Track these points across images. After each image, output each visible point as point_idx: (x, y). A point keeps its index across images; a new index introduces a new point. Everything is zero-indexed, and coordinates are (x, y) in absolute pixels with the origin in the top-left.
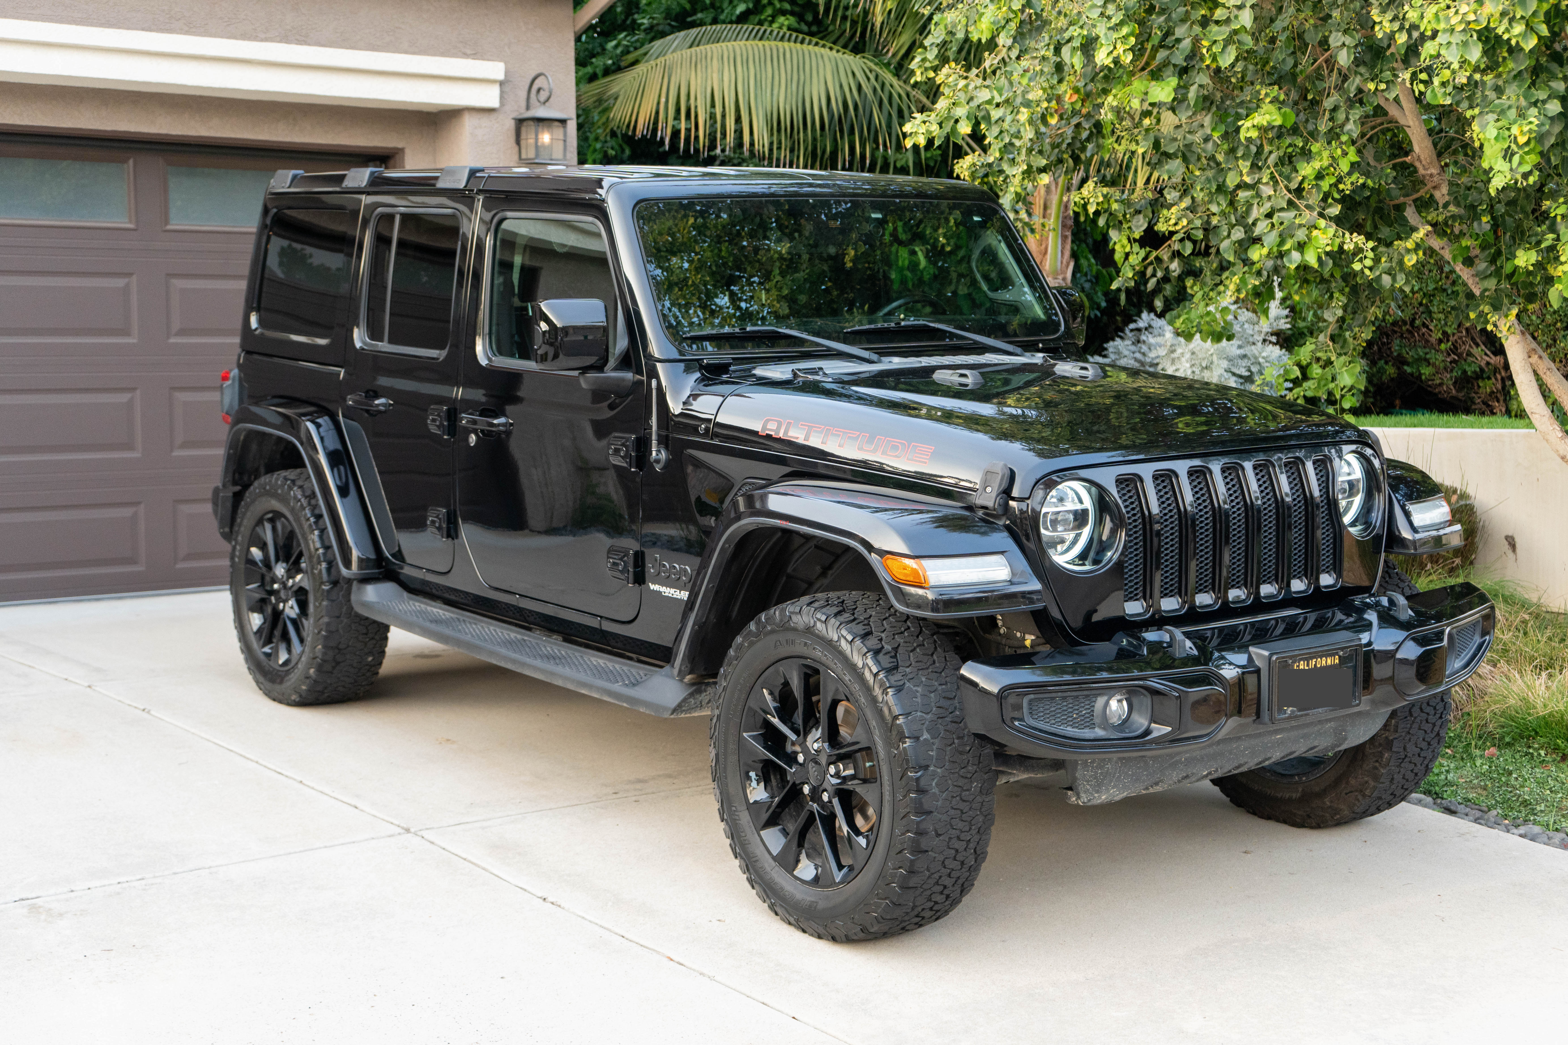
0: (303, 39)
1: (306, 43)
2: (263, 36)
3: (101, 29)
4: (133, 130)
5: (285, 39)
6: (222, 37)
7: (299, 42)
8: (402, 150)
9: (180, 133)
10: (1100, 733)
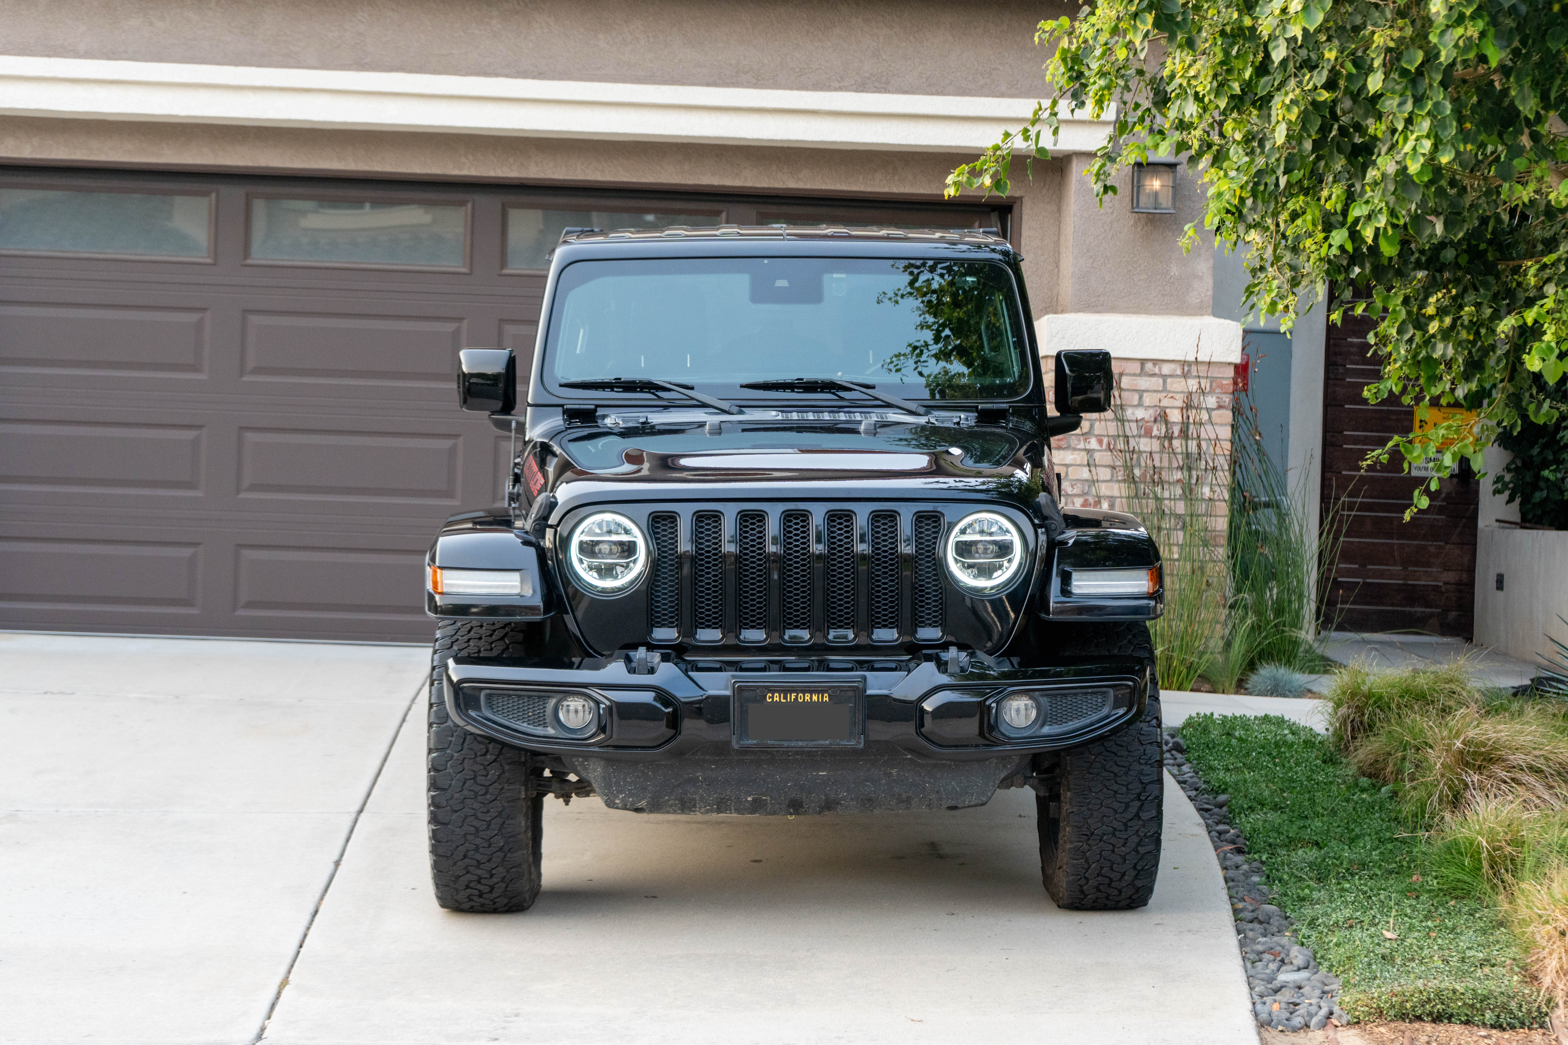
0: (882, 86)
1: (885, 90)
2: (837, 85)
3: (657, 86)
4: (716, 184)
5: (861, 87)
6: (791, 88)
7: (878, 90)
8: (1021, 198)
9: (765, 185)
10: (551, 731)
